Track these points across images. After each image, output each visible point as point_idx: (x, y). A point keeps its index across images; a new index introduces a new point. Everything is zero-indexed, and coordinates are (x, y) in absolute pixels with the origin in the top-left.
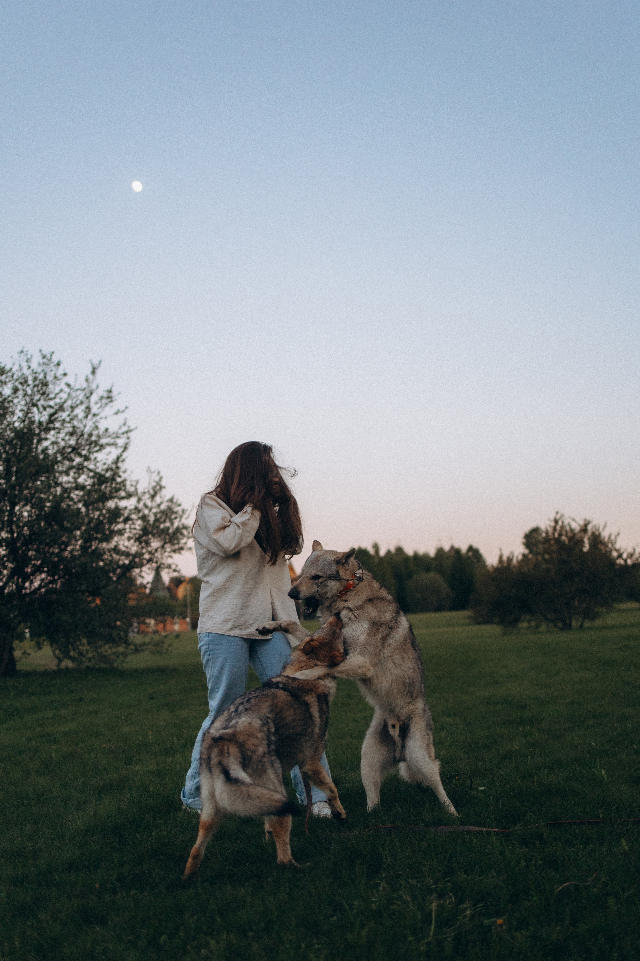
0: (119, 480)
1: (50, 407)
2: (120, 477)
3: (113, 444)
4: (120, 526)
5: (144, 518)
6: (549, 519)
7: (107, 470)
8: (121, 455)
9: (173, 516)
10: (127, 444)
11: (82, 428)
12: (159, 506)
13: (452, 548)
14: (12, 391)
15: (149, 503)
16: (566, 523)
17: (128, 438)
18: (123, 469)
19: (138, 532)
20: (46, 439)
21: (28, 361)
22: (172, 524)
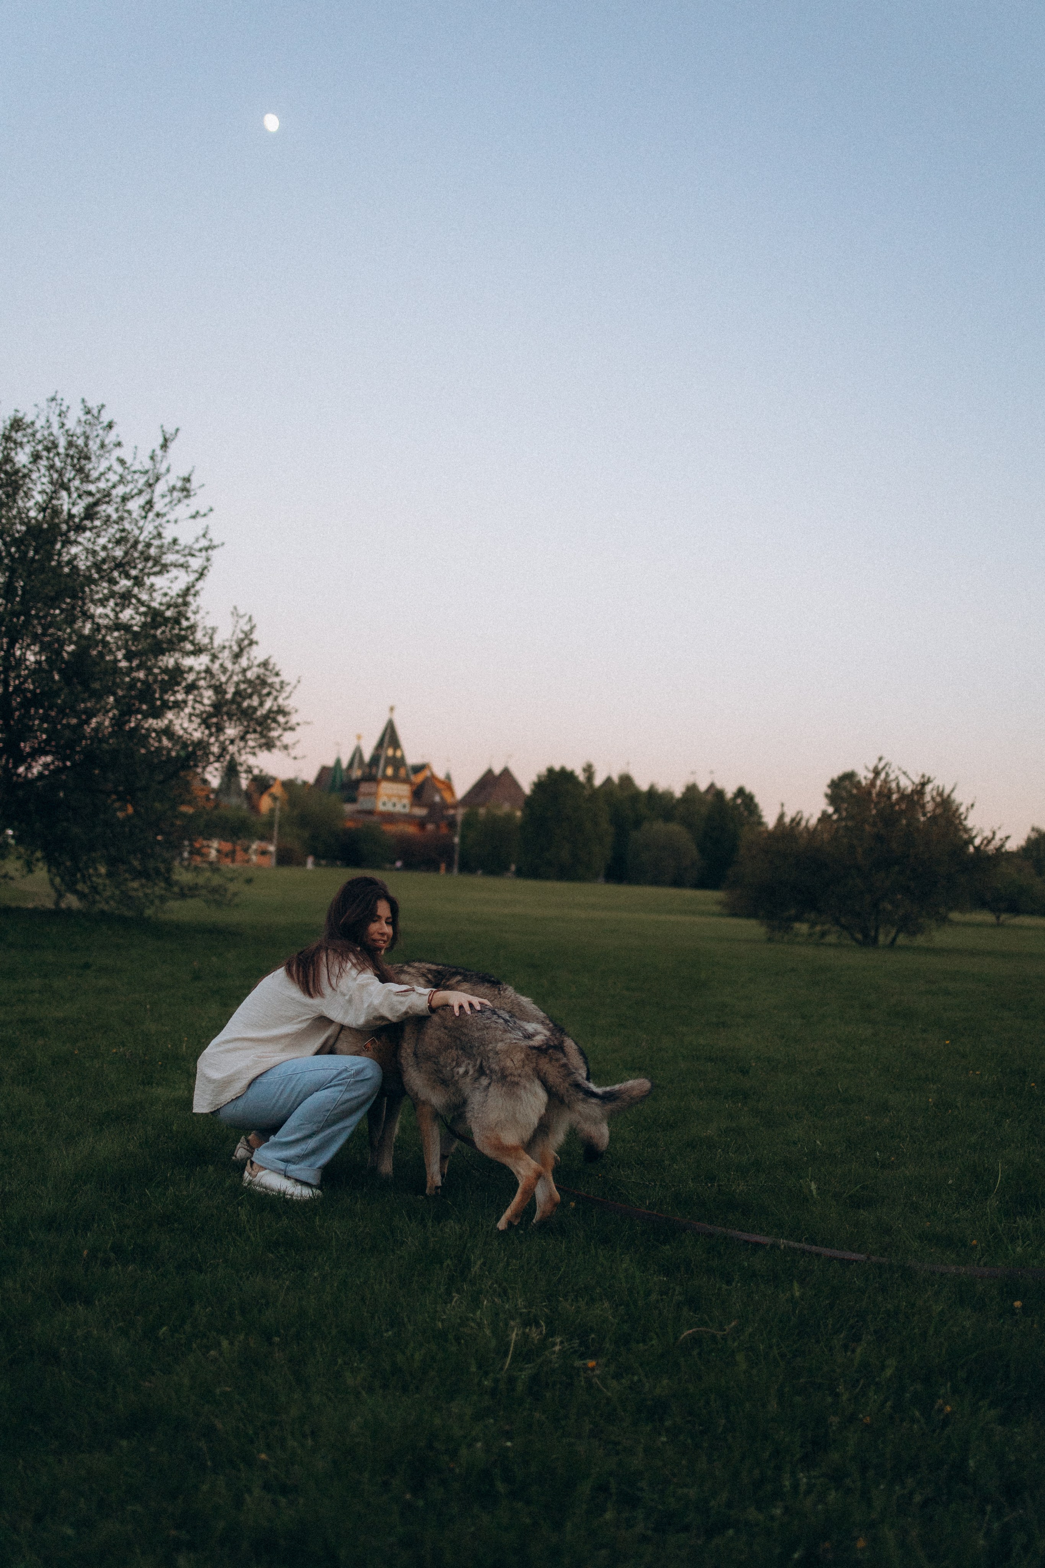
0: (185, 624)
1: (90, 494)
2: (187, 619)
3: (182, 566)
4: (180, 697)
5: (219, 689)
6: (866, 768)
7: (169, 606)
8: (193, 586)
9: (265, 691)
10: (205, 568)
11: (136, 532)
12: (244, 671)
13: (712, 786)
14: (31, 459)
15: (229, 665)
16: (892, 777)
17: (208, 560)
18: (193, 607)
19: (208, 709)
20: (76, 542)
21: (63, 415)
22: (261, 704)
